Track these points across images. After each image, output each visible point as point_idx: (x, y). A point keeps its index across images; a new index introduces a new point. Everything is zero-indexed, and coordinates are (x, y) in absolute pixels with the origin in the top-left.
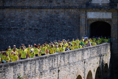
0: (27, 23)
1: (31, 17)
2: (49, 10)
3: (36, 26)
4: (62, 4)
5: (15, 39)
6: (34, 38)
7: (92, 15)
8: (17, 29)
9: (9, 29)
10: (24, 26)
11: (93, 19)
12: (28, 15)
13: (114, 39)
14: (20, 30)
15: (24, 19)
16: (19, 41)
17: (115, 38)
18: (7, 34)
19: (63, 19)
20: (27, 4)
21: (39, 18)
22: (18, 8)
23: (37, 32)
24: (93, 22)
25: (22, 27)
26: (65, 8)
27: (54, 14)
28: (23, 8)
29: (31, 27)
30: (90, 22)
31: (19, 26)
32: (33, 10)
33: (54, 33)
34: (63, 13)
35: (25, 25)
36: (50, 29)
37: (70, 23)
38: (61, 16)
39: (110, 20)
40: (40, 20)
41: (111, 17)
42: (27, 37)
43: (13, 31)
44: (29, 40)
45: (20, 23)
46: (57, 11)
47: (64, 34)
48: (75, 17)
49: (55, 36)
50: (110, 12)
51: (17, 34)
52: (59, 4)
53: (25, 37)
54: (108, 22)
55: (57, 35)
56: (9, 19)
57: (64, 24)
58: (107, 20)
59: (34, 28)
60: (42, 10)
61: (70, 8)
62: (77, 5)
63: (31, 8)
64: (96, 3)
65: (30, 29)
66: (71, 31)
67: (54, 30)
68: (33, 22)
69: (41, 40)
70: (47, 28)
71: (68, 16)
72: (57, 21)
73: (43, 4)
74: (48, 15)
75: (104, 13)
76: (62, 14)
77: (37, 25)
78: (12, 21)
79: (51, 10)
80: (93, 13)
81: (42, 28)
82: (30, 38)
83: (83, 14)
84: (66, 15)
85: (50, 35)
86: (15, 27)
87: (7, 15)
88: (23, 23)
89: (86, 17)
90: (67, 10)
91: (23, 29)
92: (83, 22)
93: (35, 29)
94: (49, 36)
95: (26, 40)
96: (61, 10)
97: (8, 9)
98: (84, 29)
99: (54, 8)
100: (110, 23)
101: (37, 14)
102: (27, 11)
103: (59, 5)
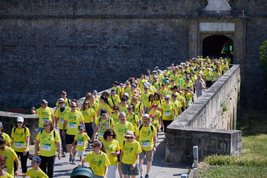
0: (111, 39)
1: (116, 30)
2: (142, 20)
3: (124, 42)
4: (161, 12)
5: (94, 61)
6: (122, 59)
7: (207, 27)
8: (96, 47)
9: (84, 48)
10: (106, 43)
11: (207, 33)
12: (111, 27)
13: (238, 59)
14: (101, 49)
15: (106, 34)
16: (99, 64)
17: (240, 58)
18: (82, 54)
19: (164, 32)
20: (109, 12)
21: (128, 31)
22: (96, 17)
23: (126, 52)
24: (207, 36)
25: (103, 44)
26: (166, 17)
27: (149, 25)
28: (103, 17)
29: (116, 44)
30: (204, 37)
31: (98, 43)
32: (119, 20)
33: (151, 53)
34: (163, 24)
35: (108, 41)
36: (145, 47)
37: (173, 38)
38: (160, 29)
39: (232, 33)
40: (130, 35)
41: (233, 30)
42: (112, 59)
43: (89, 51)
44: (114, 62)
45: (100, 39)
46: (154, 21)
47: (165, 53)
48: (181, 30)
49: (152, 56)
50: (232, 22)
51: (96, 55)
52: (157, 11)
53: (109, 59)
54: (228, 36)
55: (155, 55)
56: (83, 33)
57: (166, 40)
58: (228, 33)
59: (121, 46)
60: (132, 20)
61: (173, 17)
62: (183, 13)
63: (115, 17)
64: (212, 10)
65: (115, 47)
66: (176, 48)
67: (151, 48)
68: (119, 36)
69: (133, 62)
70: (141, 45)
71: (171, 29)
72: (155, 35)
73: (134, 11)
74: (141, 27)
75: (224, 24)
76: (161, 26)
77: (126, 42)
78: (88, 36)
79: (146, 20)
80: (208, 24)
81: (134, 45)
82: (117, 60)
83: (194, 26)
84: (168, 27)
85: (146, 55)
86: (93, 45)
87: (80, 28)
88: (104, 39)
89: (198, 29)
90: (169, 20)
91: (105, 47)
92: (194, 36)
93: (122, 48)
94: (143, 56)
95: (109, 62)
96: (161, 20)
97: (81, 19)
98: (196, 46)
99: (150, 17)
100: (232, 38)
101: (125, 26)
102: (110, 21)
103: (157, 13)
